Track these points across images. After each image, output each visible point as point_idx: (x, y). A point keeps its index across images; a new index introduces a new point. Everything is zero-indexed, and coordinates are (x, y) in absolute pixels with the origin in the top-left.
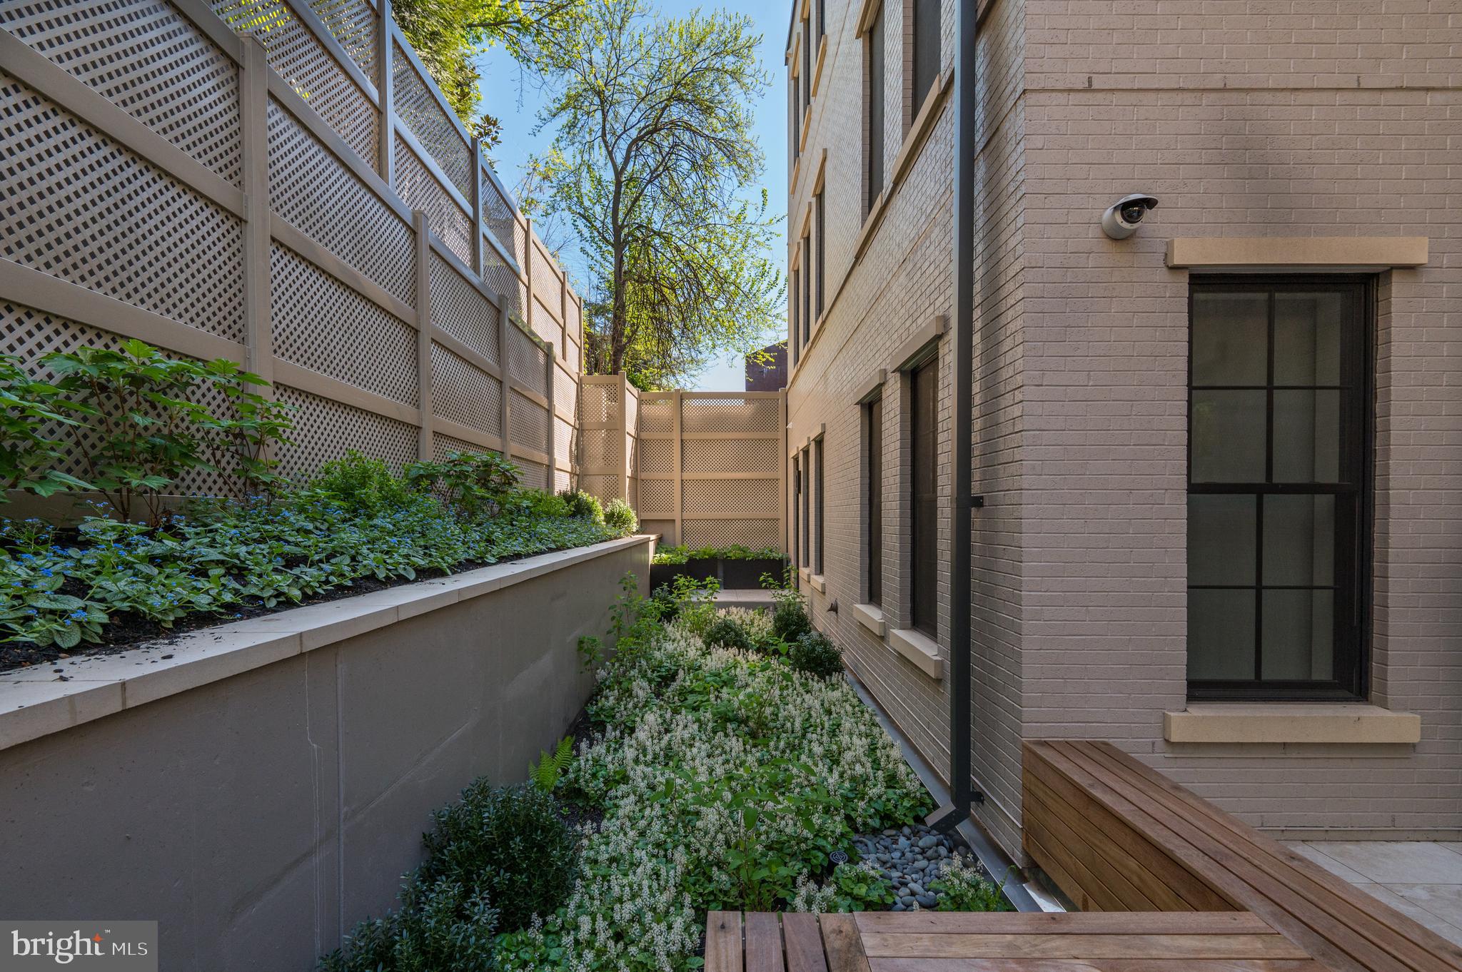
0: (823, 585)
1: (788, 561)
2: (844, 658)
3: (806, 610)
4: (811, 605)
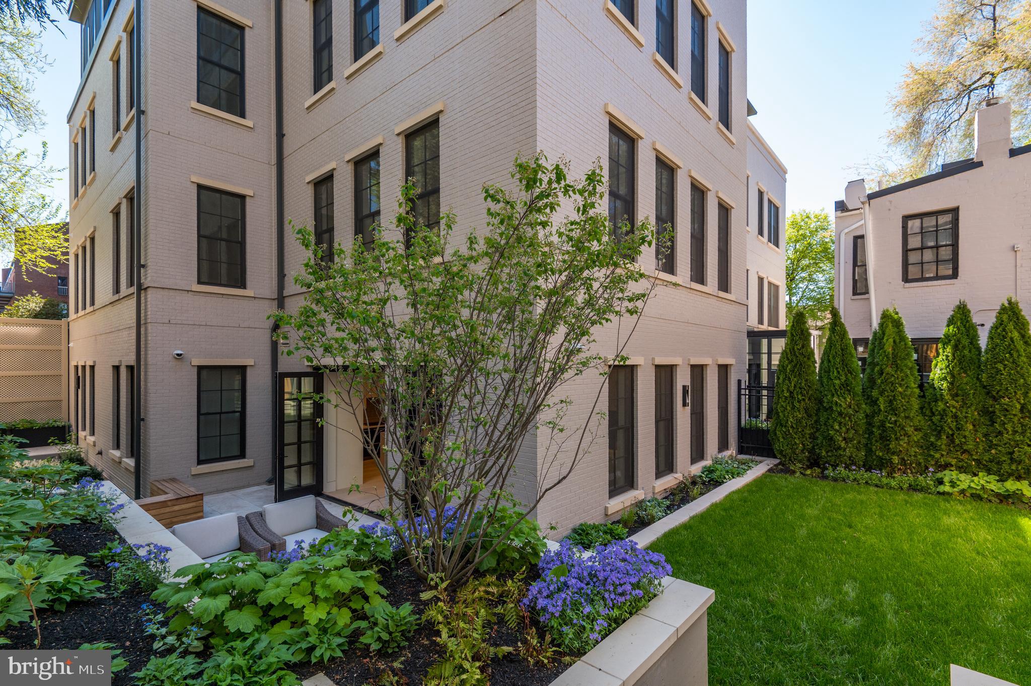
0: (94, 442)
1: (70, 427)
2: (104, 474)
3: (83, 455)
4: (87, 453)
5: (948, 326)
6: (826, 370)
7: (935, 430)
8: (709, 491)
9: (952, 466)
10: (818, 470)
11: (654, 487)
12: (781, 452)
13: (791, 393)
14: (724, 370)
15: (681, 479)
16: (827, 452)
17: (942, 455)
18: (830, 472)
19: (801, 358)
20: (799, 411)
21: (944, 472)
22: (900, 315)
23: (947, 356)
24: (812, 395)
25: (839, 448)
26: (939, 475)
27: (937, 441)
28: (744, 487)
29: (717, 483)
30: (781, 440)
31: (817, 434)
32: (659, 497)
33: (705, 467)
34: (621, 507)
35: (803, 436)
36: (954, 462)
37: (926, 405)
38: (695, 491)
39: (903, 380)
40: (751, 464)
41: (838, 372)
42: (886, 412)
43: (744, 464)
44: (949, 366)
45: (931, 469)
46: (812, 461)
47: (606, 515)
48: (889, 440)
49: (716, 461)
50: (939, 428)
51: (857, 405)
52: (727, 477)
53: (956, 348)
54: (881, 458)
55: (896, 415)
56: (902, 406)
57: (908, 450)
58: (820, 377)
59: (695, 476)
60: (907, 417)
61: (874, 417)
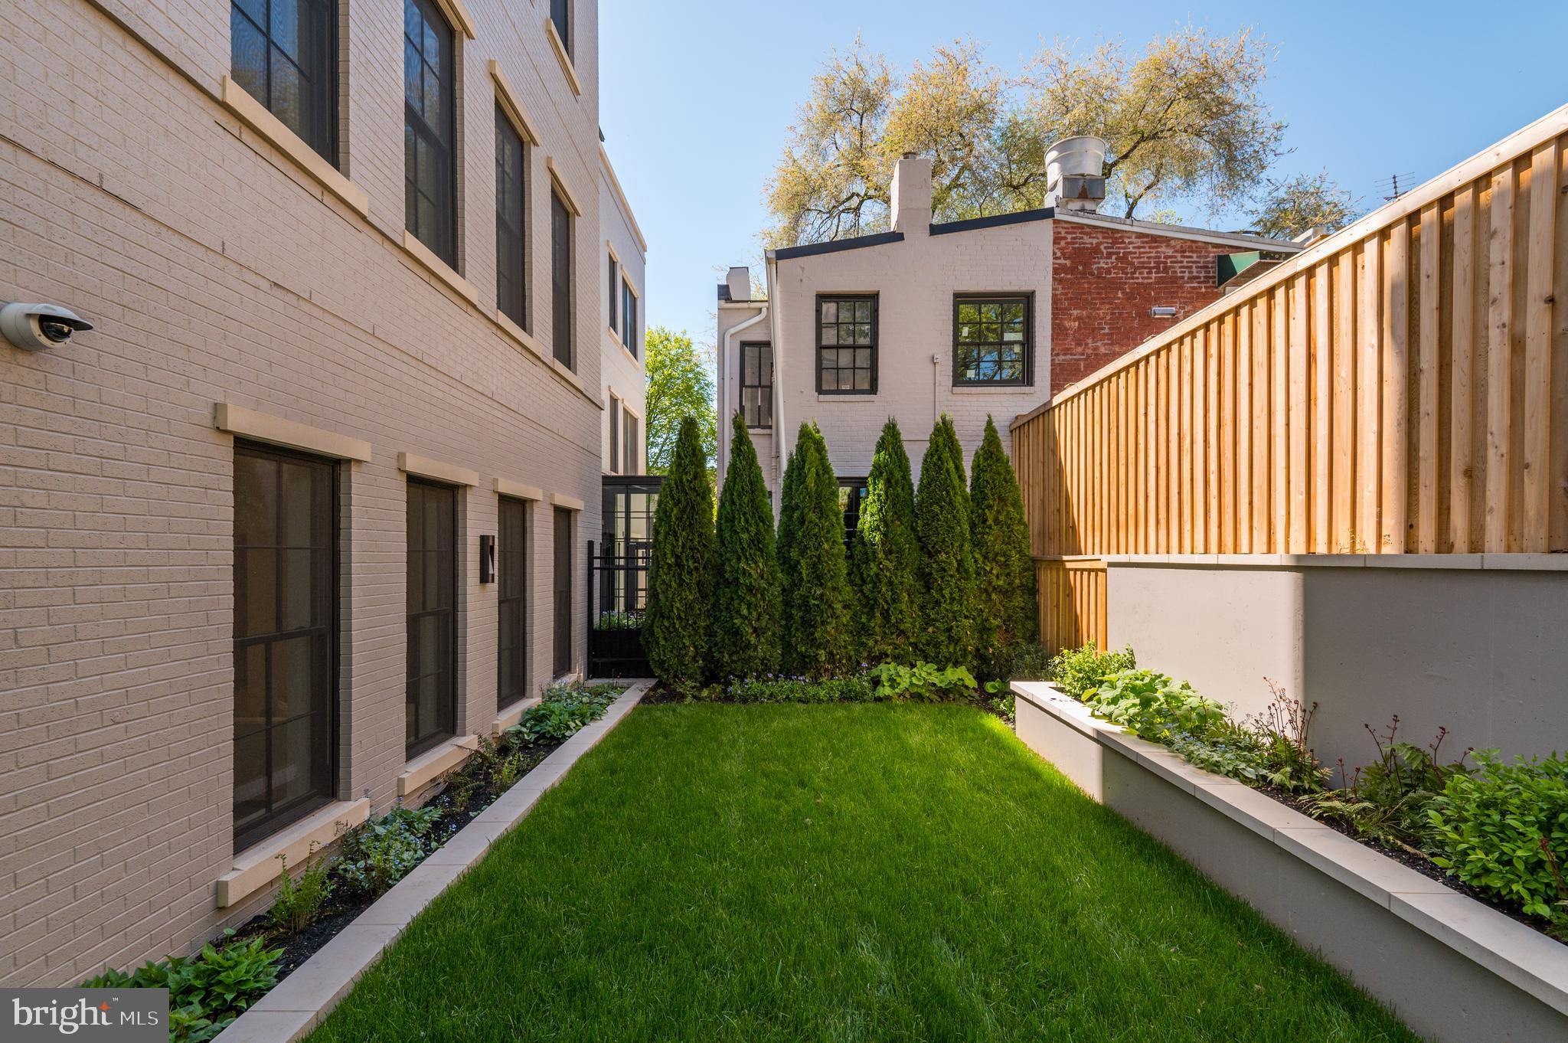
5: (878, 452)
6: (726, 518)
7: (865, 606)
8: (536, 762)
9: (887, 656)
10: (719, 688)
11: (401, 782)
12: (661, 664)
13: (678, 557)
14: (564, 516)
15: (475, 747)
16: (731, 656)
17: (876, 642)
18: (735, 689)
19: (693, 495)
20: (690, 589)
21: (879, 667)
22: (821, 434)
23: (879, 496)
24: (709, 560)
25: (748, 646)
26: (875, 672)
27: (869, 621)
28: (604, 741)
29: (551, 742)
30: (662, 642)
31: (715, 627)
32: (413, 806)
33: (528, 712)
34: (276, 869)
35: (696, 632)
36: (889, 650)
37: (855, 569)
38: (505, 771)
39: (828, 532)
40: (612, 694)
41: (747, 521)
42: (809, 581)
43: (601, 694)
44: (881, 509)
45: (864, 664)
46: (707, 674)
47: (221, 909)
48: (813, 626)
49: (549, 697)
50: (872, 602)
51: (771, 574)
52: (572, 725)
53: (888, 483)
54: (803, 656)
55: (822, 585)
56: (829, 571)
57: (836, 639)
58: (720, 530)
59: (506, 734)
60: (834, 589)
61: (792, 592)
